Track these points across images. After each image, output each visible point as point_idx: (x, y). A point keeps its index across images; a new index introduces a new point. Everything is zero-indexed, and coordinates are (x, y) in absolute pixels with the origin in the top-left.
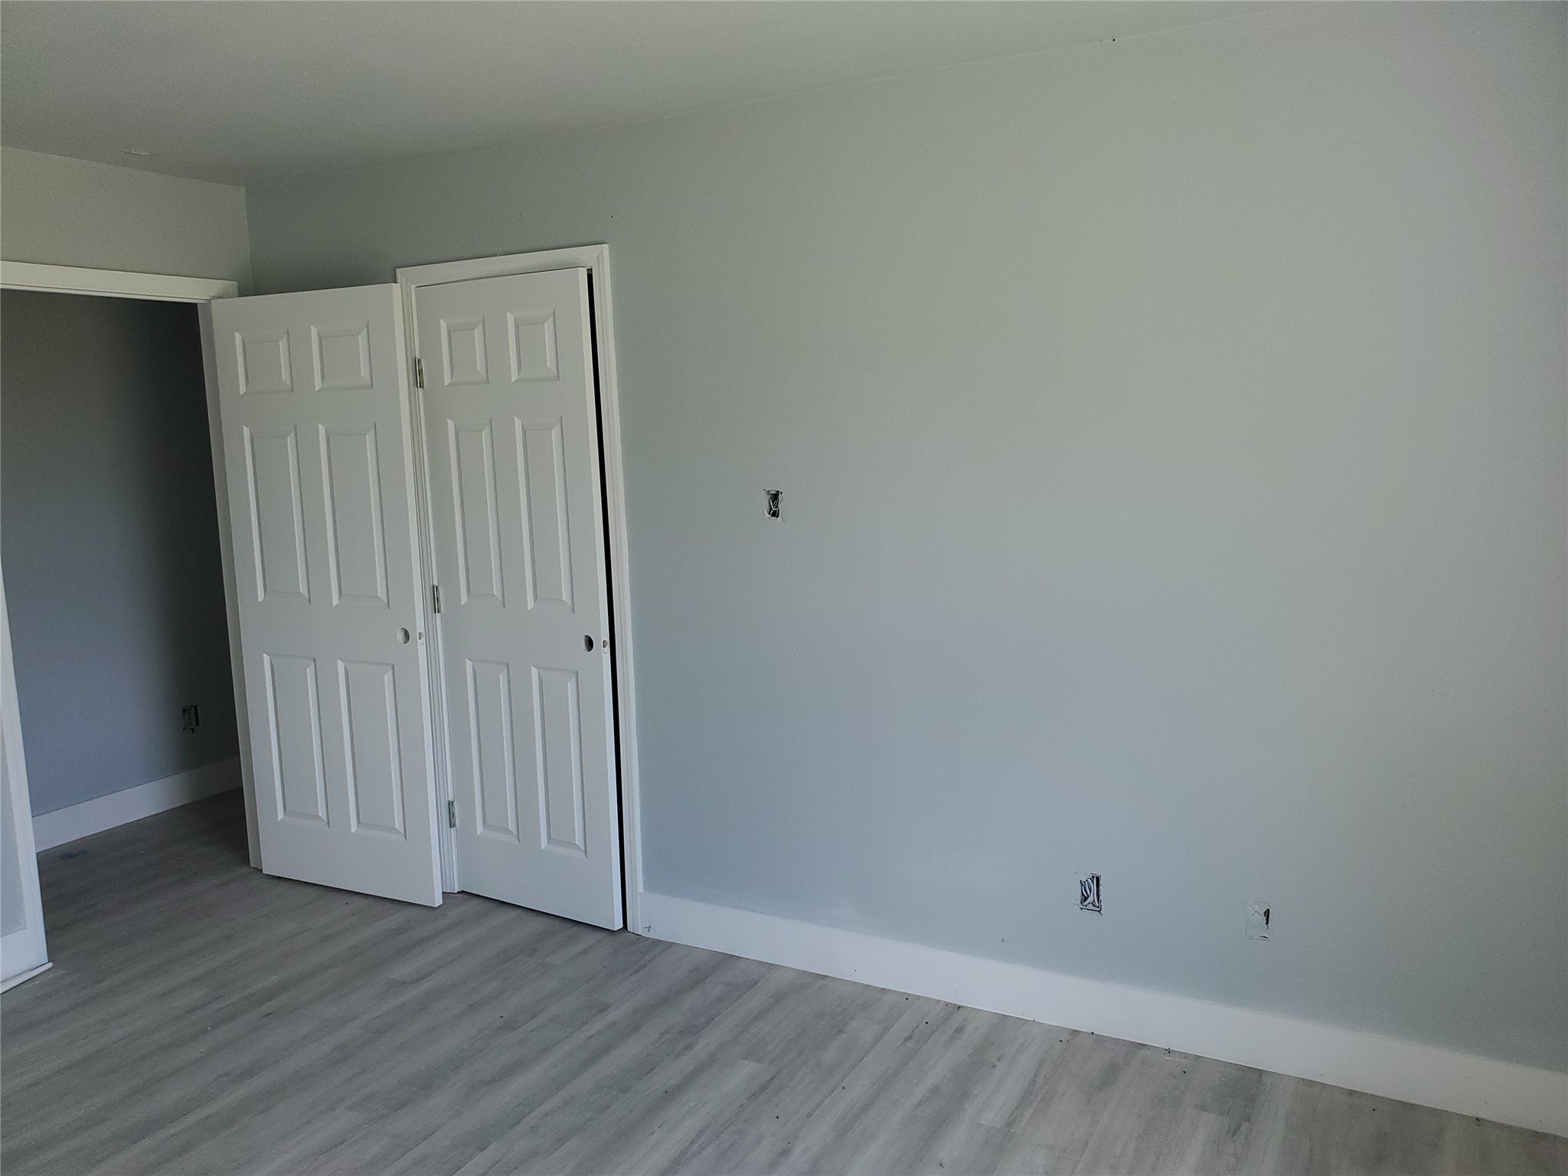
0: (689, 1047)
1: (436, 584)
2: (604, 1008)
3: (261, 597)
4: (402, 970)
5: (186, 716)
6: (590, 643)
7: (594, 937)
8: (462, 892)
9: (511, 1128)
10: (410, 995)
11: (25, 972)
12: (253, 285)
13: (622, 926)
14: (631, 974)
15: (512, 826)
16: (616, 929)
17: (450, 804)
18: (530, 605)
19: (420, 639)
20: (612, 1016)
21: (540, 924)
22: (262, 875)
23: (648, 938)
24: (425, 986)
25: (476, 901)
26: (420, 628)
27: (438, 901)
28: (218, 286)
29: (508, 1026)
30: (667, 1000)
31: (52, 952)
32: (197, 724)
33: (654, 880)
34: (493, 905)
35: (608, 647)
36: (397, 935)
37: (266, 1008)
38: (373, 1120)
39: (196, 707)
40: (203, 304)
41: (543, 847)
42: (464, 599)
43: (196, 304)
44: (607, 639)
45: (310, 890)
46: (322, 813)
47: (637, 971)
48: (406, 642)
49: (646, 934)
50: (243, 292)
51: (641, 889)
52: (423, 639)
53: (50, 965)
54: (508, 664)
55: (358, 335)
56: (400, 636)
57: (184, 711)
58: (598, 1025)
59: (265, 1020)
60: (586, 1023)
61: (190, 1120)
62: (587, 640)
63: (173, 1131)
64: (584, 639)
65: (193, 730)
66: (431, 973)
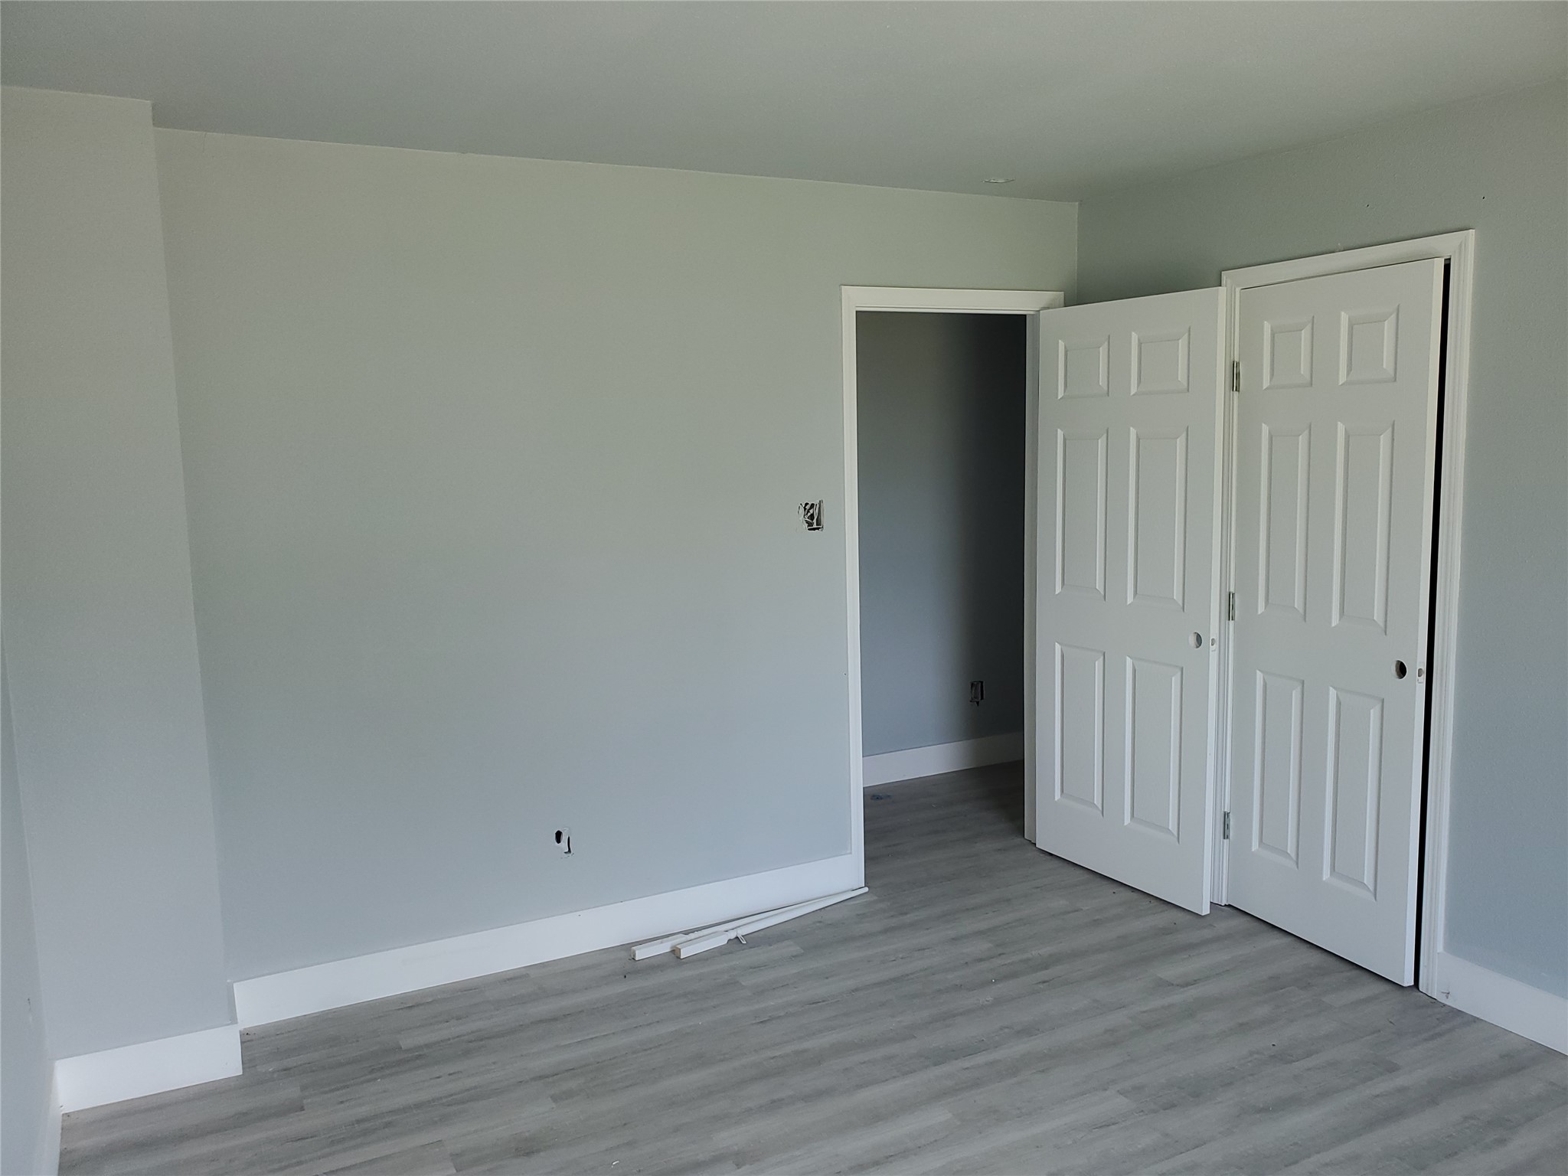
0: (1502, 1142)
1: (1232, 590)
2: (1392, 1069)
3: (1058, 590)
4: (1170, 971)
5: (974, 688)
6: (1402, 670)
7: (1377, 988)
8: (1230, 906)
9: (1286, 1166)
10: (1177, 997)
11: (848, 891)
12: (1077, 296)
13: (1413, 984)
14: (1426, 1040)
15: (1291, 849)
16: (1405, 985)
17: (1226, 815)
18: (1335, 621)
19: (1212, 645)
20: (1401, 1080)
21: (1316, 958)
22: (1034, 848)
23: (1444, 1005)
24: (1192, 993)
25: (1244, 919)
26: (1214, 633)
27: (1205, 910)
28: (1047, 296)
29: (1282, 1057)
30: (1470, 1081)
31: (869, 879)
32: (982, 698)
33: (1456, 942)
34: (1263, 926)
35: (1424, 676)
36: (1163, 934)
37: (1042, 975)
38: (1142, 1111)
39: (982, 683)
40: (1033, 315)
41: (1324, 879)
42: (1261, 609)
43: (1025, 315)
44: (1424, 668)
45: (1079, 872)
46: (1097, 801)
47: (1432, 1038)
48: (1197, 647)
49: (1442, 999)
50: (1067, 303)
51: (1440, 947)
52: (1216, 646)
53: (866, 889)
54: (1303, 681)
55: (1178, 340)
56: (1192, 640)
57: (972, 685)
58: (1385, 1085)
59: (1041, 986)
60: (1371, 1079)
61: (981, 1059)
62: (1399, 666)
63: (967, 1064)
64: (1395, 663)
65: (978, 703)
66: (1195, 982)
